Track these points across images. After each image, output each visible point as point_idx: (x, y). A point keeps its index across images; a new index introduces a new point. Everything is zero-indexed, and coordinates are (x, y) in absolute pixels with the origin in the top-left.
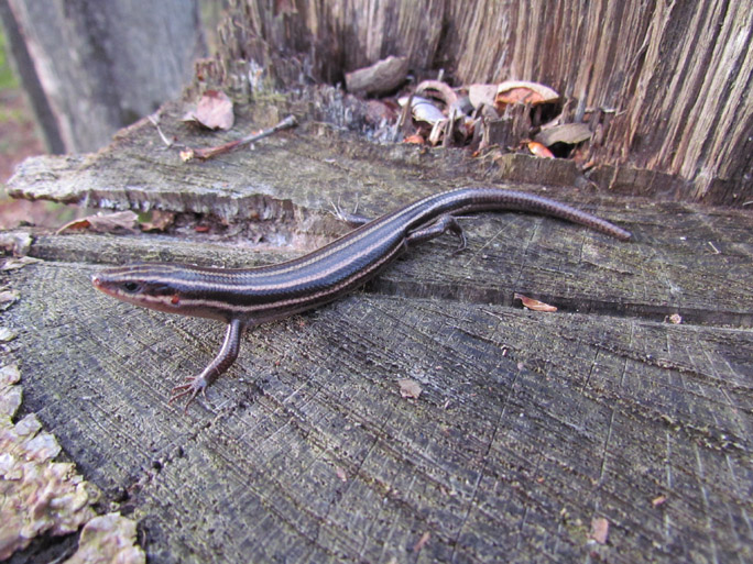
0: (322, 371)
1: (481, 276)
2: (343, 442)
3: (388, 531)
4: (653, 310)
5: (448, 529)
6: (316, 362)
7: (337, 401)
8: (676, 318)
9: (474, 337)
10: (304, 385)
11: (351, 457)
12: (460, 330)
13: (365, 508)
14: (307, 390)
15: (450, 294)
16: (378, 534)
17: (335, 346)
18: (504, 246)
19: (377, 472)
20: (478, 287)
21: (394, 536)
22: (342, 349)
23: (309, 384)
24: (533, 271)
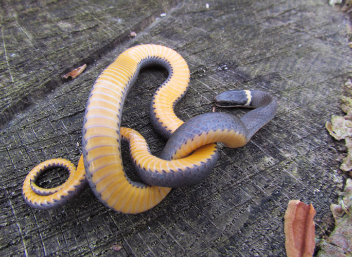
0: (23, 222)
1: (31, 79)
2: (95, 235)
3: (169, 236)
4: (123, 37)
5: (184, 203)
6: (10, 224)
7: (59, 224)
8: (133, 34)
9: (76, 114)
10: (25, 243)
11: (110, 235)
12: (64, 118)
13: (148, 243)
14: (32, 242)
15: (26, 104)
16: (168, 243)
17: (6, 201)
18: (19, 53)
19: (130, 223)
20: (38, 87)
21: (173, 234)
22: (14, 197)
23: (26, 238)
24: (54, 55)
